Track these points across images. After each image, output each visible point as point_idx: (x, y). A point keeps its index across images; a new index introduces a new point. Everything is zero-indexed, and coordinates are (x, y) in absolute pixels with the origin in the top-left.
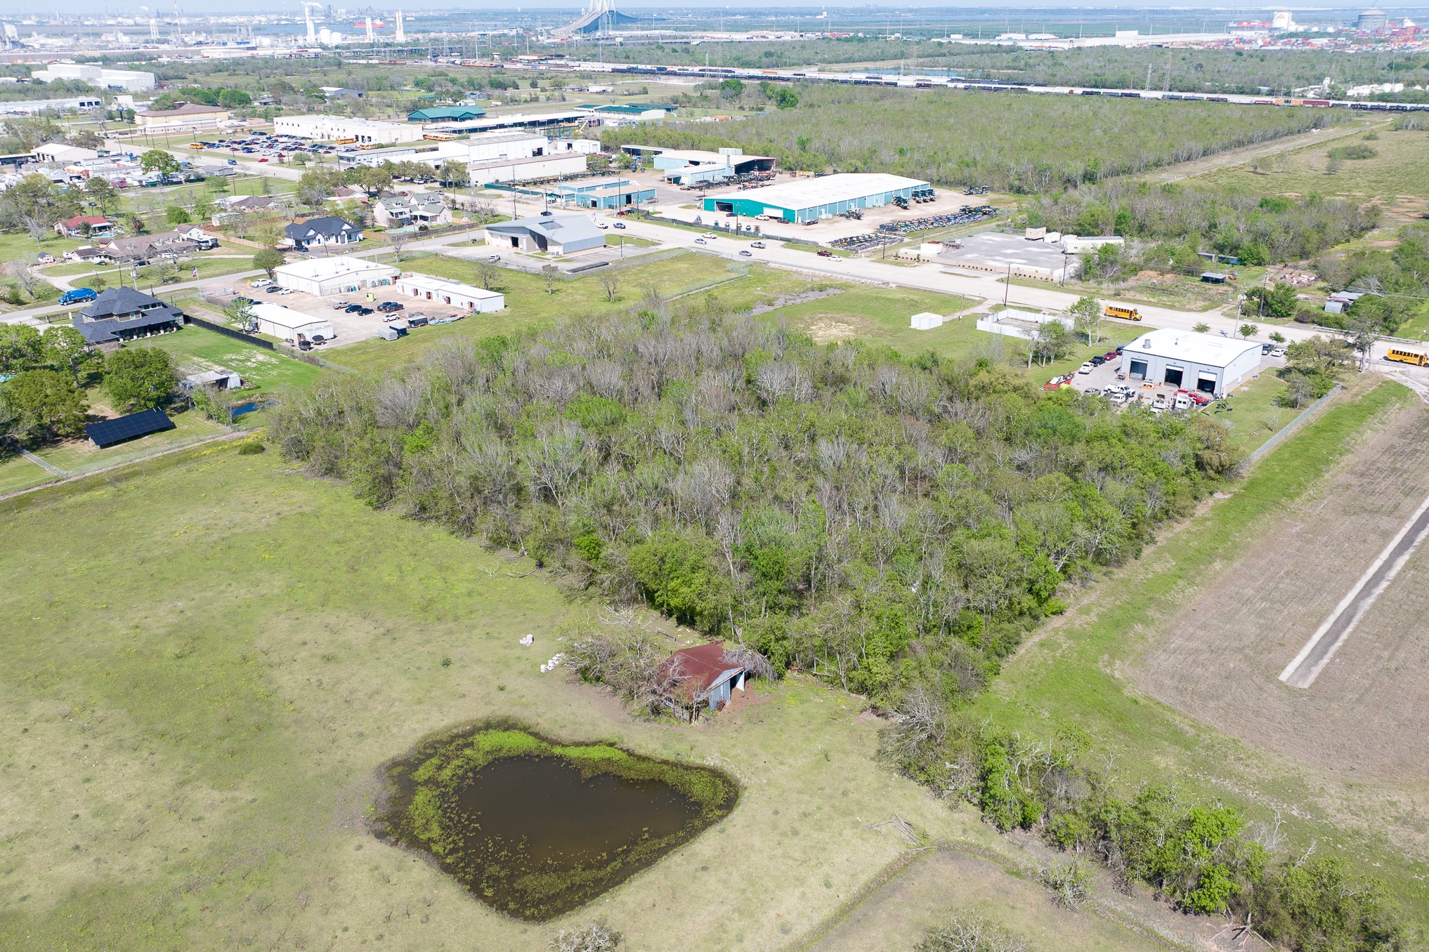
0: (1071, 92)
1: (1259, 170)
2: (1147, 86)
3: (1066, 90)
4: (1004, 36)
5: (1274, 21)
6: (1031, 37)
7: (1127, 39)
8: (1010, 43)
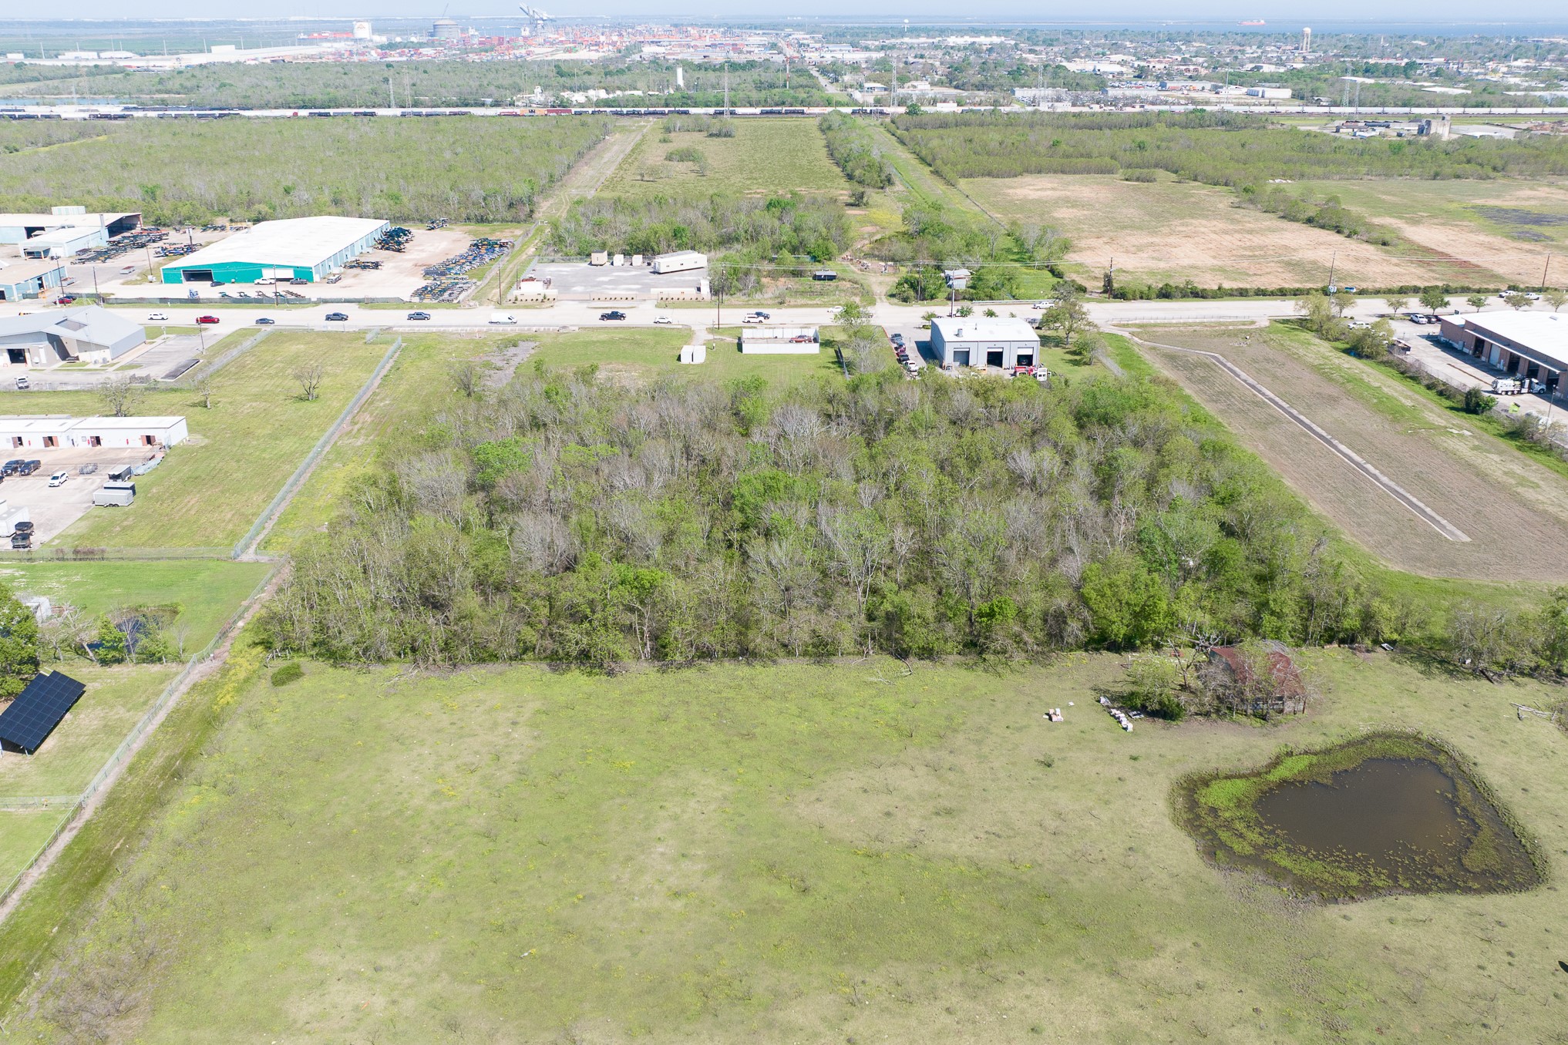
0: (295, 114)
1: (646, 178)
2: (393, 103)
3: (289, 113)
4: (70, 55)
5: (355, 31)
6: (103, 55)
7: (223, 54)
8: (109, 63)
